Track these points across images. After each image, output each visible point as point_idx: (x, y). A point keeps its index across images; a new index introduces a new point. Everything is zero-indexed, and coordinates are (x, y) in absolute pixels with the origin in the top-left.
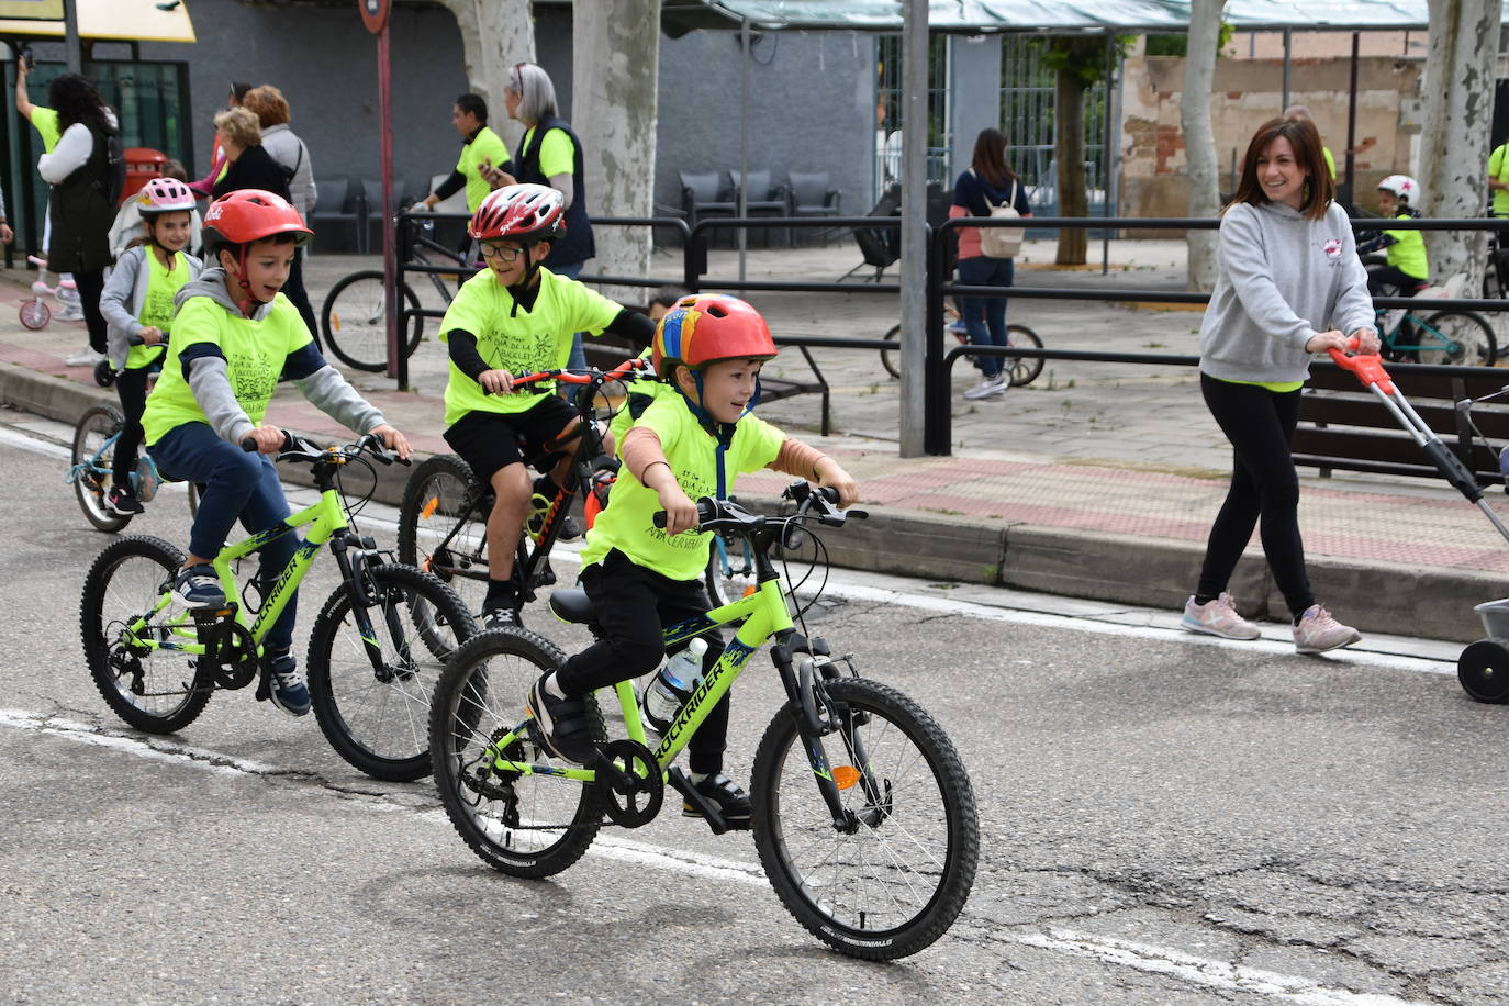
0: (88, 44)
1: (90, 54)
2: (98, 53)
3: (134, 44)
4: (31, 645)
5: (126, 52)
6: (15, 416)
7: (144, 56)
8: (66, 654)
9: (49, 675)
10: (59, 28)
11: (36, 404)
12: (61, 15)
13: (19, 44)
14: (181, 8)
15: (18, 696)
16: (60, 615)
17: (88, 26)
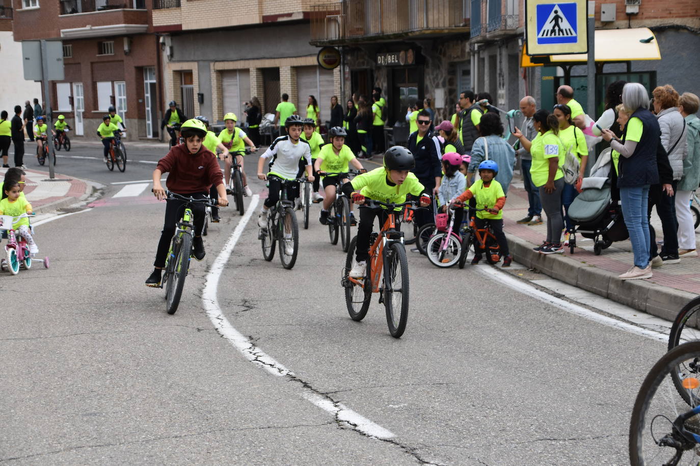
0: (600, 65)
1: (602, 71)
2: (606, 69)
3: (628, 63)
4: (486, 425)
5: (624, 68)
6: (534, 275)
7: (633, 69)
8: (504, 433)
9: (488, 447)
10: (584, 57)
11: (546, 269)
12: (586, 50)
13: (568, 67)
14: (654, 41)
15: (467, 460)
16: (509, 406)
17: (600, 55)
